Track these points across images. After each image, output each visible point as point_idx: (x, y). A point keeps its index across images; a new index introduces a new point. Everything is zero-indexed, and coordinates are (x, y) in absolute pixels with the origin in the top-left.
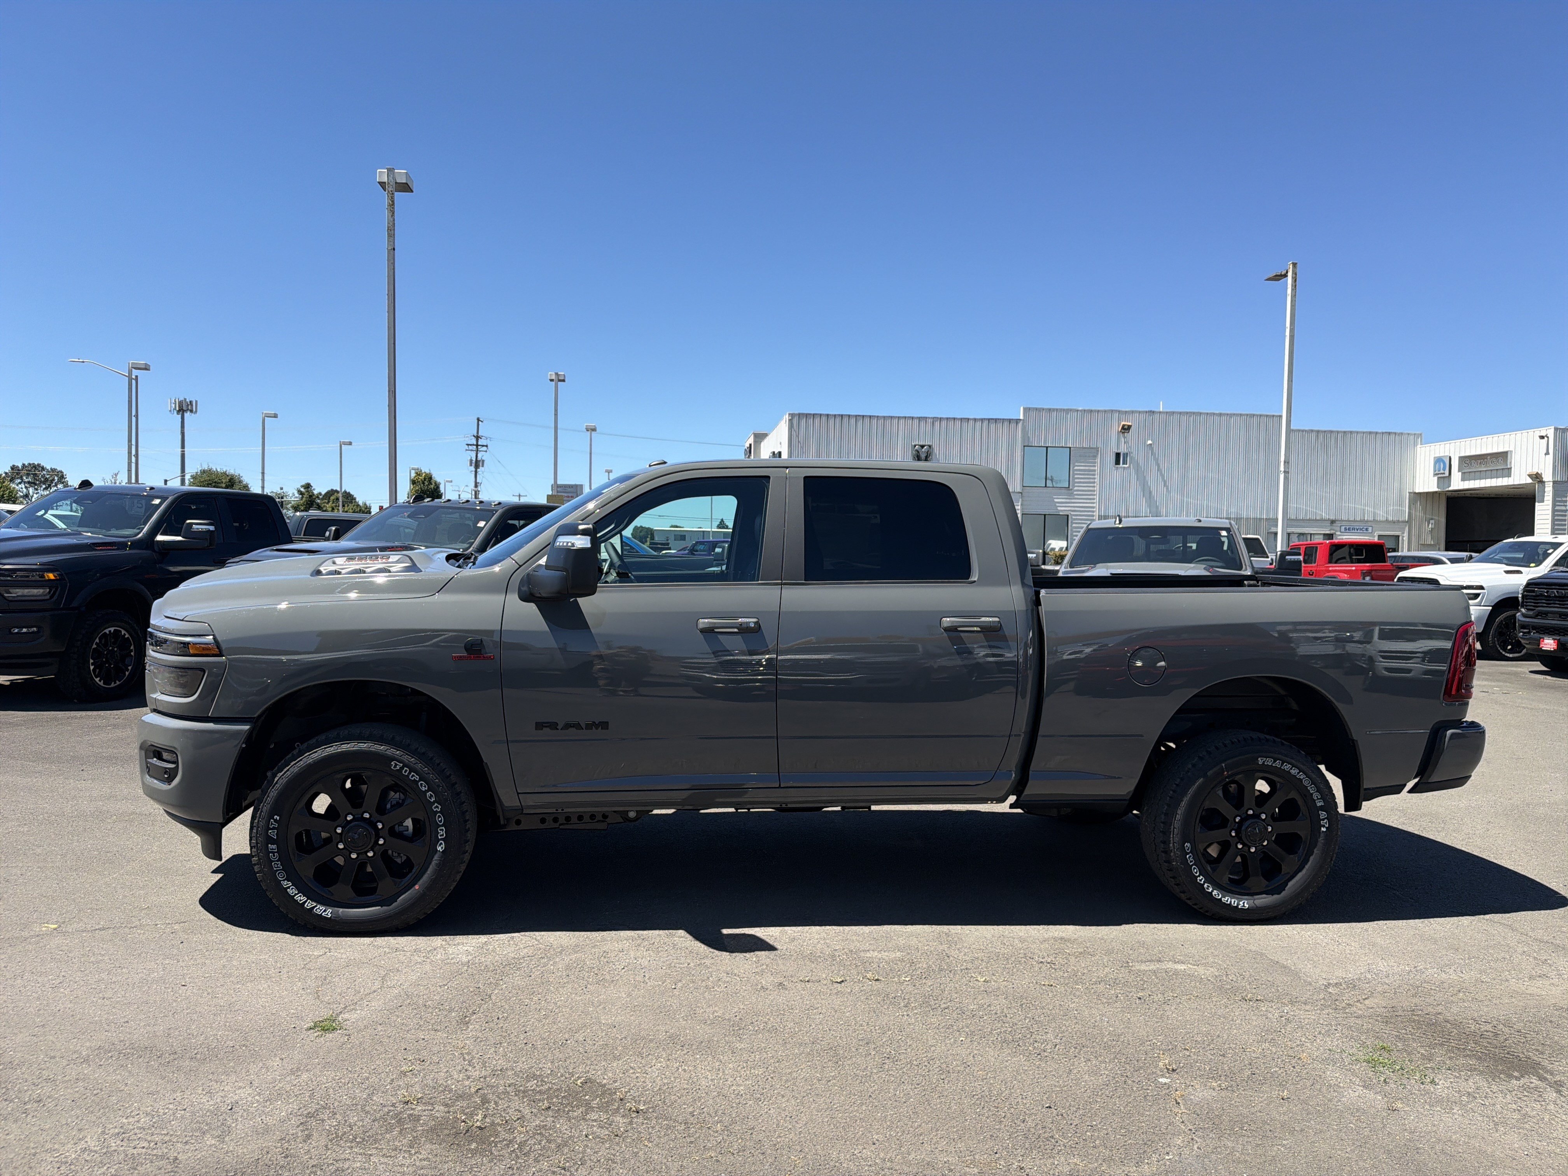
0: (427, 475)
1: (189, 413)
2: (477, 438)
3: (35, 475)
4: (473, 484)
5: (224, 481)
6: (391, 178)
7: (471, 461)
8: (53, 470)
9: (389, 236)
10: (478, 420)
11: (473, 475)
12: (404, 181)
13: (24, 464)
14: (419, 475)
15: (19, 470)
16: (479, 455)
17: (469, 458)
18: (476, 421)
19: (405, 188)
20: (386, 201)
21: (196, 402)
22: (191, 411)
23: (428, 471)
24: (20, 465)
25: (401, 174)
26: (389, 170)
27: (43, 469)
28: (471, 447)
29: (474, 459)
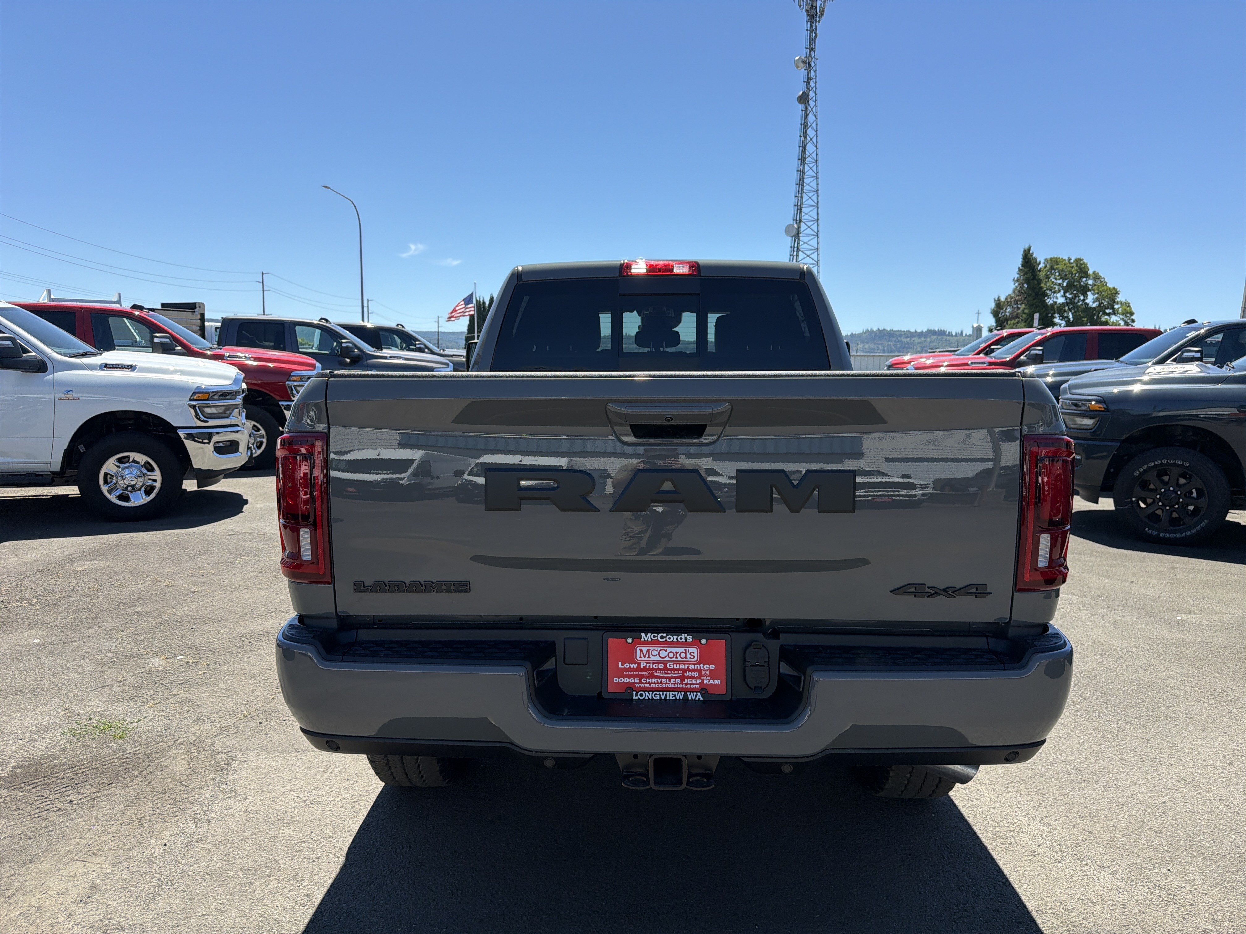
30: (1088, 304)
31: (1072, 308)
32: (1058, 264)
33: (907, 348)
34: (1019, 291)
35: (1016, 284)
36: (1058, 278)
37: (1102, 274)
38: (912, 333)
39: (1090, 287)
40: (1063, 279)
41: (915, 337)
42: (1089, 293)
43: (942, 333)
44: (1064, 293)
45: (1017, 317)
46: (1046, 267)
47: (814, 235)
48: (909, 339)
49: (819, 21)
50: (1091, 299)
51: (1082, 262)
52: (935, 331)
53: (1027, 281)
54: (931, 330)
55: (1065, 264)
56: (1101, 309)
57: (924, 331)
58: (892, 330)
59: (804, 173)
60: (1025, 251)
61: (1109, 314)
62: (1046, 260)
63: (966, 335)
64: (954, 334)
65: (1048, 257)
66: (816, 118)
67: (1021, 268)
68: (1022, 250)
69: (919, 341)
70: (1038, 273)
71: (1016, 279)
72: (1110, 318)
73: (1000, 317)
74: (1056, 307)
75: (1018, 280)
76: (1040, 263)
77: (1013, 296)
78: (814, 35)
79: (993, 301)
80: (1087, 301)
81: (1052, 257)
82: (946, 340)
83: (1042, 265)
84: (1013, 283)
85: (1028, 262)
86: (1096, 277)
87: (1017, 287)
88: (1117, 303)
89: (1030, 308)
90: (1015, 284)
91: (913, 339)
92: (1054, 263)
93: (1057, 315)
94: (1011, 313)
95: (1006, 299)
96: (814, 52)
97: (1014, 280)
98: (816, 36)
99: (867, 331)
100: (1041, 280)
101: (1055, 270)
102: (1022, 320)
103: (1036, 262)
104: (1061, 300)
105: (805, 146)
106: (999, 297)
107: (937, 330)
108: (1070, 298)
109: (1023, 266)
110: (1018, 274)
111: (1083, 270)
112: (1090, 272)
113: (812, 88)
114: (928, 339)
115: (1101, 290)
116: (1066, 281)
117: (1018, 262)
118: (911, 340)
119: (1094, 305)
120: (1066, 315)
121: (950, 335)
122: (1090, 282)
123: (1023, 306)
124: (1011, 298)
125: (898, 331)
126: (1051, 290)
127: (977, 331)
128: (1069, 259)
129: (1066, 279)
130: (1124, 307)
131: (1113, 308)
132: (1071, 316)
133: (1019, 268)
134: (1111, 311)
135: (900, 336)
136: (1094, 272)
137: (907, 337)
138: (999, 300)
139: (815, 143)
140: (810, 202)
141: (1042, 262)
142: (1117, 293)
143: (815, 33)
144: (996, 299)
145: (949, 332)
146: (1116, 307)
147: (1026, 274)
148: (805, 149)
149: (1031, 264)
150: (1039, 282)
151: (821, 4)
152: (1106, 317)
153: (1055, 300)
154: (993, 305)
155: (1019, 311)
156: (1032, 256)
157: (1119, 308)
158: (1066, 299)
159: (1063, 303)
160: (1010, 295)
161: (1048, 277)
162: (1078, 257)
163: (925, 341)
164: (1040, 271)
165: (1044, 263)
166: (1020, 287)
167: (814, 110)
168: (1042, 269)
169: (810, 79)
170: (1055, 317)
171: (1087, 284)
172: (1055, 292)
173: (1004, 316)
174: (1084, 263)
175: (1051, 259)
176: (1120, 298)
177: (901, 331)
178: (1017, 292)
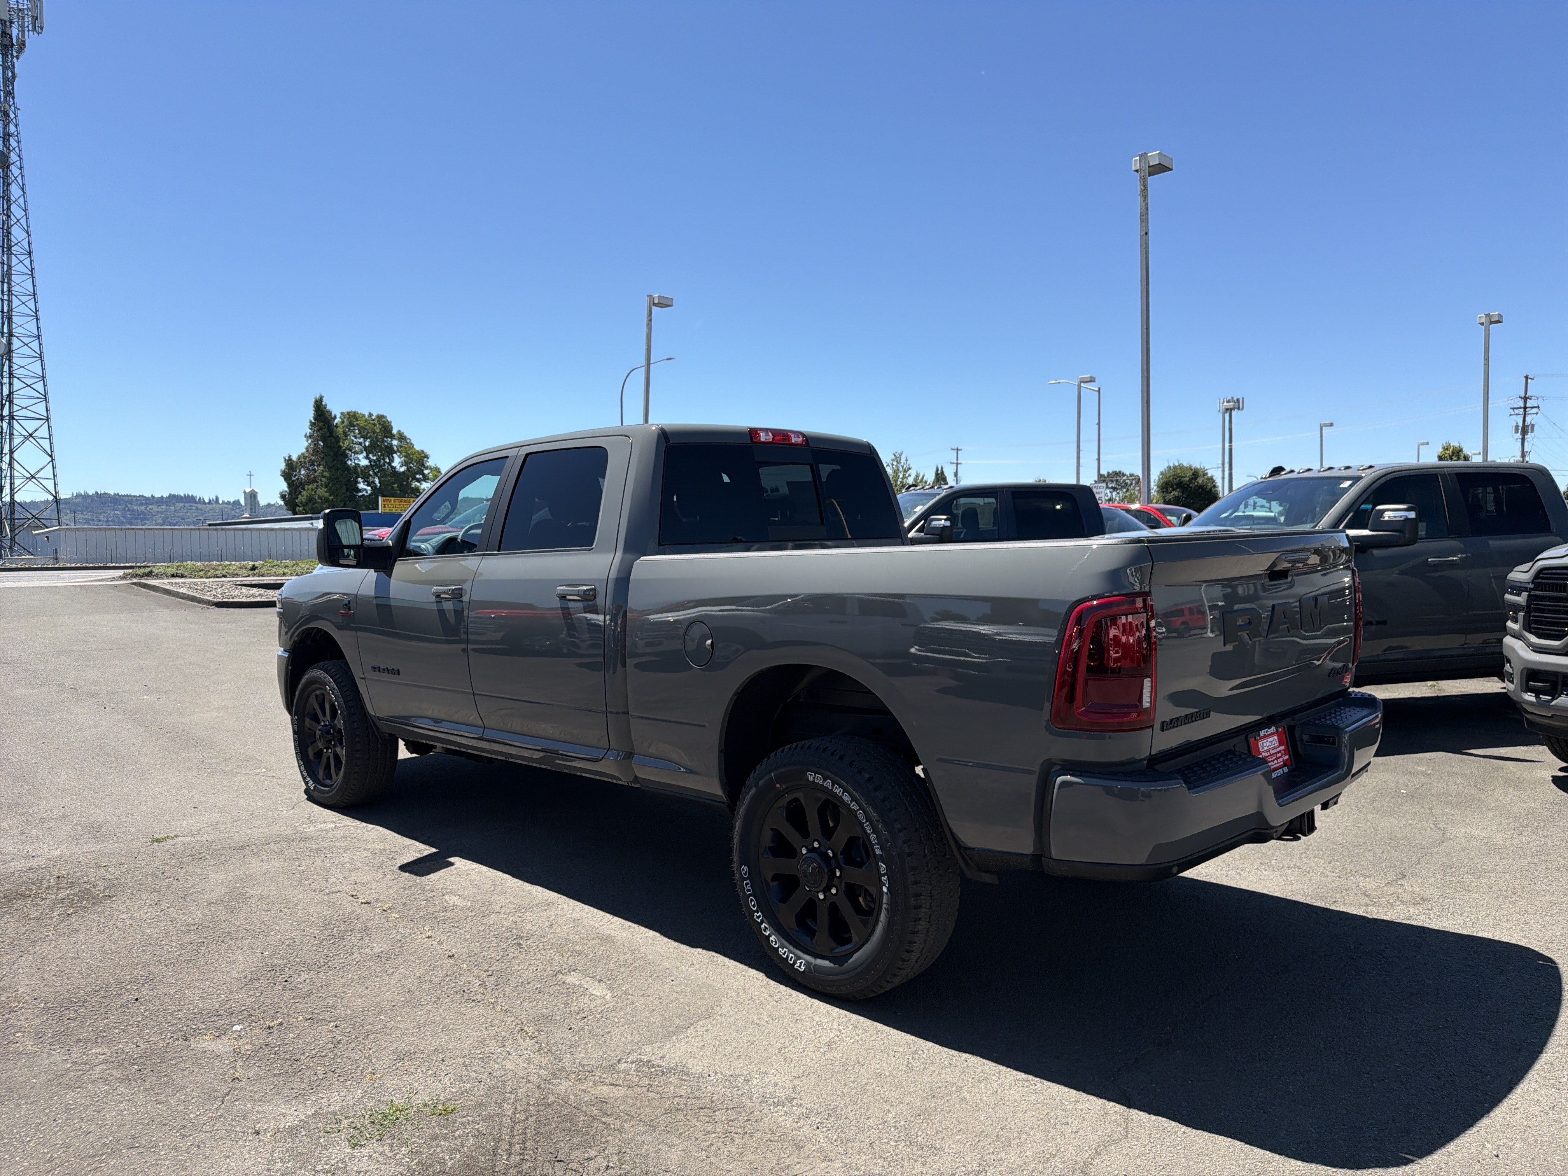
0: (1455, 448)
1: (1236, 410)
2: (1525, 399)
3: (1117, 480)
4: (1520, 454)
5: (1188, 475)
6: (1143, 164)
7: (1517, 427)
8: (1131, 475)
9: (1142, 221)
10: (1527, 378)
11: (1520, 444)
12: (1157, 162)
13: (1108, 473)
14: (1447, 449)
15: (1105, 477)
16: (1527, 419)
17: (1515, 424)
18: (1524, 379)
19: (1161, 168)
20: (1139, 187)
21: (1243, 399)
22: (1239, 408)
23: (1457, 445)
24: (1106, 474)
25: (1153, 157)
26: (1141, 156)
27: (1124, 475)
28: (1516, 411)
29: (1521, 424)
30: (395, 468)
31: (378, 472)
32: (357, 421)
33: (142, 519)
34: (314, 450)
35: (310, 441)
36: (358, 436)
37: (407, 434)
38: (146, 499)
39: (395, 448)
40: (365, 438)
41: (153, 504)
42: (395, 455)
43: (190, 499)
44: (368, 455)
45: (314, 480)
46: (343, 422)
47: (37, 357)
48: (143, 507)
49: (18, 58)
50: (397, 462)
51: (384, 419)
52: (180, 496)
53: (323, 438)
54: (174, 495)
55: (366, 420)
56: (410, 474)
57: (165, 496)
58: (118, 494)
59: (10, 267)
60: (316, 401)
61: (418, 480)
62: (342, 414)
63: (223, 502)
64: (207, 501)
65: (345, 411)
66: (24, 193)
67: (313, 421)
68: (313, 400)
69: (159, 509)
70: (335, 429)
71: (308, 435)
72: (421, 484)
73: (294, 481)
74: (359, 470)
75: (310, 437)
76: (335, 417)
77: (306, 455)
78: (10, 74)
79: (283, 461)
80: (393, 464)
81: (350, 410)
82: (197, 509)
83: (338, 420)
84: (305, 439)
85: (321, 414)
86: (401, 437)
87: (310, 444)
88: (427, 468)
89: (330, 471)
90: (307, 441)
91: (150, 507)
92: (352, 418)
93: (360, 480)
94: (307, 476)
95: (299, 458)
96: (13, 98)
97: (306, 436)
98: (14, 76)
99: (79, 495)
100: (339, 438)
101: (354, 426)
102: (321, 485)
103: (331, 415)
104: (364, 462)
105: (9, 228)
106: (290, 456)
107: (182, 495)
108: (375, 461)
109: (315, 419)
110: (311, 429)
111: (385, 427)
112: (395, 431)
113: (14, 149)
114: (172, 508)
115: (409, 452)
116: (369, 440)
117: (310, 414)
118: (147, 507)
119: (402, 469)
120: (371, 479)
121: (201, 501)
122: (395, 442)
123: (321, 468)
124: (305, 458)
125: (127, 496)
126: (351, 450)
127: (251, 497)
128: (371, 415)
129: (367, 438)
130: (435, 473)
131: (423, 474)
132: (377, 481)
133: (311, 422)
134: (421, 476)
135: (131, 503)
136: (399, 431)
137: (142, 504)
138: (290, 459)
139: (26, 228)
140: (23, 309)
141: (338, 415)
142: (427, 457)
143: (13, 72)
144: (287, 458)
145: (200, 498)
146: (426, 472)
147: (320, 429)
148: (10, 233)
149: (326, 418)
150: (337, 439)
151: (18, 34)
152: (417, 483)
153: (356, 462)
154: (283, 466)
155: (316, 474)
156: (325, 408)
157: (429, 474)
158: (370, 462)
159: (367, 466)
160: (303, 454)
161: (346, 434)
162: (381, 413)
163: (167, 510)
164: (337, 426)
165: (340, 418)
166: (315, 444)
167: (19, 179)
168: (339, 424)
169: (9, 136)
170: (359, 483)
171: (392, 445)
172: (356, 453)
173: (298, 479)
174: (387, 420)
175: (348, 413)
176: (430, 463)
177: (131, 496)
178: (311, 451)
